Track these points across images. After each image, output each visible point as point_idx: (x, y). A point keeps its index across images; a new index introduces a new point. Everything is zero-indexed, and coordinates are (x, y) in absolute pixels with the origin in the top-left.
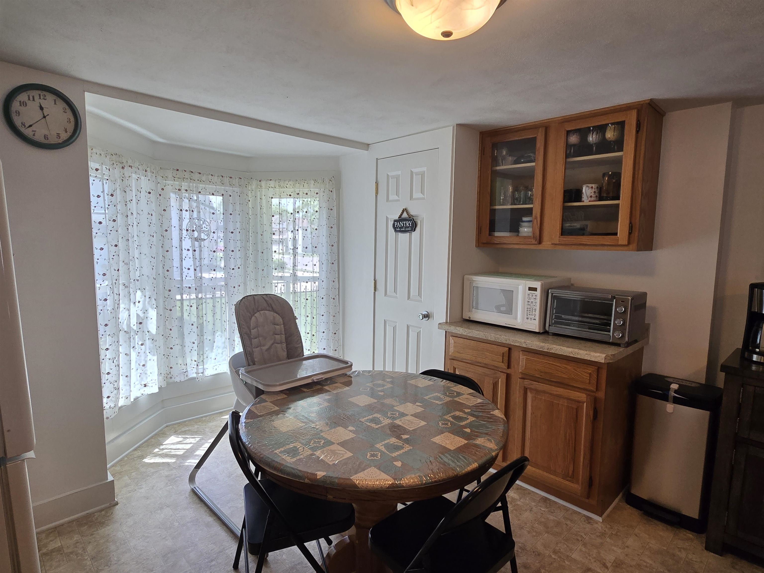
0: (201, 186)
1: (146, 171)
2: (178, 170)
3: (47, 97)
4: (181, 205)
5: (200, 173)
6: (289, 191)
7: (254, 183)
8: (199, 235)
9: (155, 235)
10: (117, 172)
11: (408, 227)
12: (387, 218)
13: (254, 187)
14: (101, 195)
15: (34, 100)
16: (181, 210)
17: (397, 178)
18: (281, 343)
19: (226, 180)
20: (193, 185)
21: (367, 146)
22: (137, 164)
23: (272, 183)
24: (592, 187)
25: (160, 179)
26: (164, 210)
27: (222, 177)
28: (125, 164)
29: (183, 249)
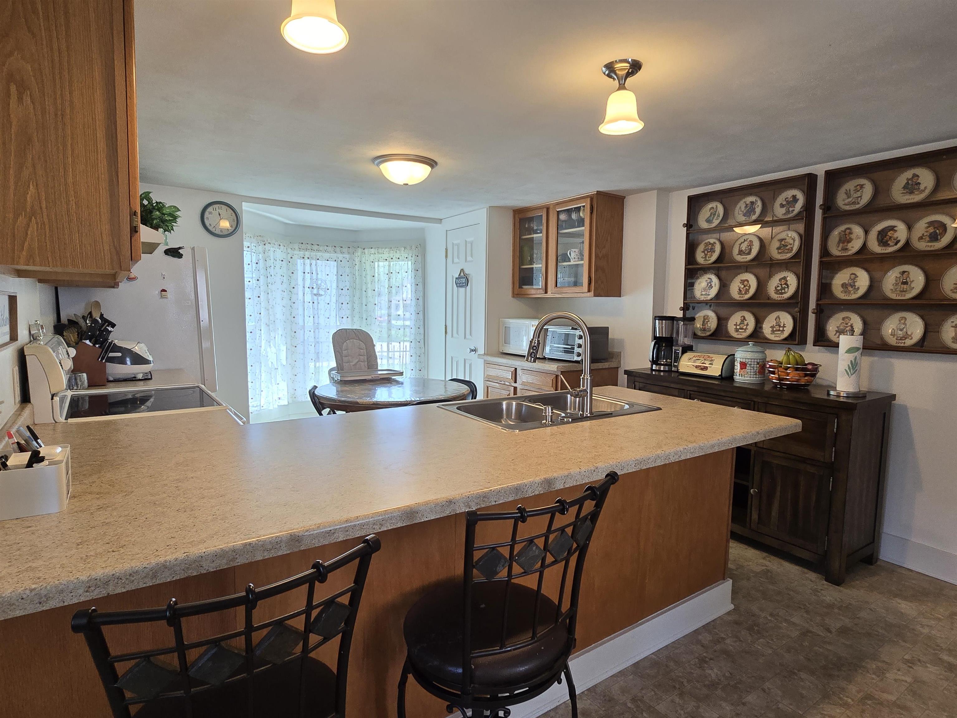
0: (319, 254)
1: (280, 245)
2: (302, 243)
3: (222, 208)
4: (304, 269)
5: (318, 245)
6: (386, 256)
7: (360, 250)
8: (318, 291)
9: (285, 291)
10: (261, 248)
11: (463, 283)
12: (453, 276)
13: (359, 254)
14: (250, 263)
15: (216, 210)
16: (304, 273)
17: (458, 245)
18: (364, 361)
19: (338, 249)
20: (313, 254)
21: (440, 221)
22: (274, 241)
23: (373, 251)
24: (575, 252)
25: (289, 250)
26: (293, 273)
27: (335, 247)
28: (266, 242)
29: (305, 302)
